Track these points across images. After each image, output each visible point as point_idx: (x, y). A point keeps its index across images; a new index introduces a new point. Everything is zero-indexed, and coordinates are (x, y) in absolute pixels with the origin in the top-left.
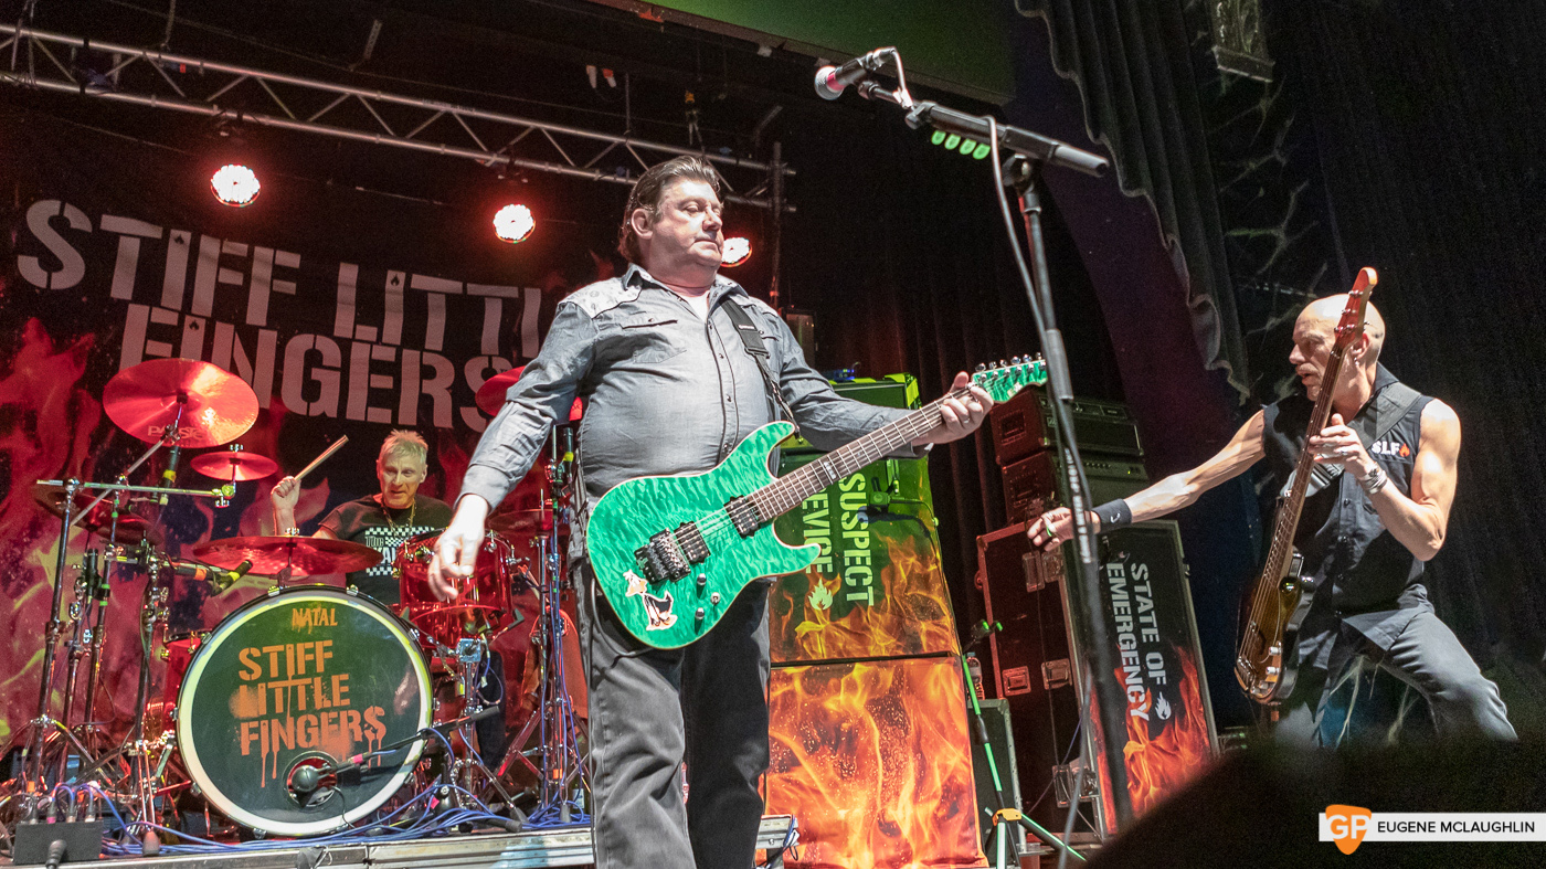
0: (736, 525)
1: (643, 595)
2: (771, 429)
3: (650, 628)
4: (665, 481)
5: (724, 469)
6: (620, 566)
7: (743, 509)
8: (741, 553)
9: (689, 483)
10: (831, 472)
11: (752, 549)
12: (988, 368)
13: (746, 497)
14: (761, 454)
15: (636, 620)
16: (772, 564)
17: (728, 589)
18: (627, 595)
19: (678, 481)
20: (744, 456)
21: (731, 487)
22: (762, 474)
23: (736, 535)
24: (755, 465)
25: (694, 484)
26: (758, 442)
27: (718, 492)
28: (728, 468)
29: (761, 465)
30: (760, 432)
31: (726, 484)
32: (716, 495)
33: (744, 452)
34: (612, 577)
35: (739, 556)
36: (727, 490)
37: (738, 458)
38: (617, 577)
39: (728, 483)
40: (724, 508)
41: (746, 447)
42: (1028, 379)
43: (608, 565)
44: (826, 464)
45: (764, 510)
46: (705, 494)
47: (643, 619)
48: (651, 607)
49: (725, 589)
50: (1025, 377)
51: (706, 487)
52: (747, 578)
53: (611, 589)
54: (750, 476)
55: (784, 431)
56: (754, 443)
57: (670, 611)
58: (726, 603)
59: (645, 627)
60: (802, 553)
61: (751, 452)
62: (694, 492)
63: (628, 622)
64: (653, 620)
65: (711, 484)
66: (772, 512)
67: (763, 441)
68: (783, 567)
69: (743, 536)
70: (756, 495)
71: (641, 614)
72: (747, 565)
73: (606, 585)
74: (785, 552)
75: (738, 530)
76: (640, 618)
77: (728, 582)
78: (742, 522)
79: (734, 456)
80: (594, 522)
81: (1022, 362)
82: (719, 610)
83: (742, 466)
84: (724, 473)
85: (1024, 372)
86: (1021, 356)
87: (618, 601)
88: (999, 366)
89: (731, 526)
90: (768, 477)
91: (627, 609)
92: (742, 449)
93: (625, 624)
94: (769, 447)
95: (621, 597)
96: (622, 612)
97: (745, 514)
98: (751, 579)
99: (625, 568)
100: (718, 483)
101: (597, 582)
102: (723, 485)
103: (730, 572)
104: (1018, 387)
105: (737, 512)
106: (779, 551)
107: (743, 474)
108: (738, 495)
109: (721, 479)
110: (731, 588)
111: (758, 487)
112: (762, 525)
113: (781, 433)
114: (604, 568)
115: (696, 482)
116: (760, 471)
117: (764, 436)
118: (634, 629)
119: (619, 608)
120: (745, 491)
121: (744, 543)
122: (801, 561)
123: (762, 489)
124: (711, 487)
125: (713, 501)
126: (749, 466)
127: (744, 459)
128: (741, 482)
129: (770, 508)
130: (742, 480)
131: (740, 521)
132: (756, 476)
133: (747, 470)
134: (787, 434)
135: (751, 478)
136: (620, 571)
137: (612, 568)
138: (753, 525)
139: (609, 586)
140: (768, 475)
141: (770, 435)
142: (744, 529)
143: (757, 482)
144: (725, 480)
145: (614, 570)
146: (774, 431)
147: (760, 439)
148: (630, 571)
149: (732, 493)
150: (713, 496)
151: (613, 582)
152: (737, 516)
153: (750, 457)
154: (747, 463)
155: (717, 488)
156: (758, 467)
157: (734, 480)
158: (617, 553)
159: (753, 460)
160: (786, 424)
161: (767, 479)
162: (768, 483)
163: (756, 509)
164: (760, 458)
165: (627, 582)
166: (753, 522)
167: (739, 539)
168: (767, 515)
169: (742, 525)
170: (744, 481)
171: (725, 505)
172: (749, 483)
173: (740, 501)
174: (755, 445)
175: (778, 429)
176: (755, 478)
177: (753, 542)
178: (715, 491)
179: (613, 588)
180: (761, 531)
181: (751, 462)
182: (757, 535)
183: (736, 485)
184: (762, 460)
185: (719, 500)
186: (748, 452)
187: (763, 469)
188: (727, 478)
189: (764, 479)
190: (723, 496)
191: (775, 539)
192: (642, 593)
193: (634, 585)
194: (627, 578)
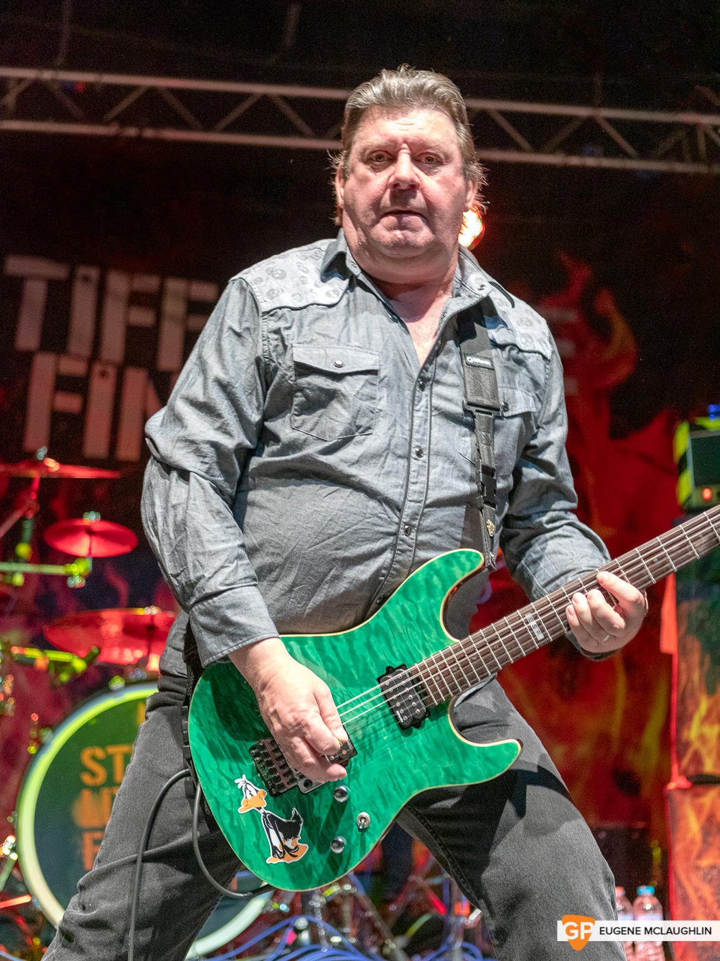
0: (393, 711)
1: (262, 811)
2: (447, 562)
3: (271, 860)
4: (293, 643)
5: (377, 625)
6: (231, 769)
7: (402, 688)
8: (401, 753)
9: (327, 645)
10: (536, 630)
11: (417, 747)
13: (409, 671)
14: (432, 601)
15: (252, 848)
16: (446, 770)
17: (381, 806)
18: (242, 810)
19: (311, 643)
20: (407, 605)
21: (387, 652)
22: (434, 634)
23: (394, 726)
24: (423, 618)
25: (334, 648)
26: (428, 582)
27: (369, 659)
28: (383, 623)
29: (433, 618)
30: (431, 567)
31: (379, 645)
32: (366, 664)
33: (408, 600)
34: (220, 783)
35: (399, 759)
36: (382, 657)
37: (398, 607)
38: (226, 783)
39: (384, 645)
40: (378, 686)
41: (410, 590)
43: (215, 767)
44: (529, 616)
45: (434, 689)
46: (350, 663)
47: (262, 847)
48: (272, 832)
49: (377, 807)
51: (352, 652)
52: (409, 792)
53: (217, 802)
54: (415, 635)
55: (468, 565)
56: (423, 583)
57: (299, 838)
58: (378, 827)
59: (265, 859)
60: (491, 755)
61: (418, 597)
62: (334, 658)
63: (241, 850)
64: (275, 848)
65: (359, 645)
66: (445, 692)
67: (435, 579)
68: (463, 776)
69: (405, 729)
70: (423, 668)
71: (258, 839)
72: (409, 772)
73: (211, 796)
74: (465, 751)
75: (396, 718)
76: (257, 846)
77: (382, 796)
78: (402, 706)
79: (393, 606)
80: (198, 701)
82: (367, 839)
83: (404, 620)
84: (378, 631)
87: (227, 821)
89: (387, 710)
90: (444, 637)
92: (404, 592)
94: (444, 590)
95: (231, 814)
96: (233, 837)
97: (406, 694)
98: (415, 793)
99: (237, 771)
100: (369, 646)
102: (375, 648)
103: (384, 781)
105: (395, 691)
106: (457, 749)
107: (406, 633)
108: (397, 664)
109: (373, 639)
110: (385, 805)
111: (427, 653)
112: (432, 714)
113: (463, 568)
114: (209, 771)
115: (339, 644)
116: (431, 627)
117: (437, 573)
118: (249, 862)
120: (408, 660)
122: (490, 766)
123: (432, 655)
124: (358, 653)
125: (361, 673)
126: (414, 619)
127: (408, 610)
128: (403, 645)
129: (442, 685)
130: (403, 641)
131: (398, 704)
132: (426, 635)
133: (411, 626)
134: (472, 569)
135: (417, 637)
136: (231, 777)
137: (220, 771)
138: (418, 710)
139: (216, 798)
140: (443, 632)
141: (447, 571)
142: (406, 717)
143: (427, 644)
144: (379, 641)
145: (223, 774)
146: (452, 565)
147: (432, 577)
148: (244, 776)
149: (390, 662)
150: (361, 666)
151: (221, 790)
152: (394, 697)
153: (416, 605)
154: (411, 615)
155: (367, 654)
156: (429, 621)
157: (393, 641)
158: (227, 750)
159: (420, 610)
160: (471, 553)
161: (441, 640)
162: (443, 646)
163: (423, 686)
164: (431, 608)
165: (239, 792)
166: (419, 706)
167: (398, 732)
168: (437, 696)
169: (402, 711)
170: (408, 643)
171: (379, 680)
172: (416, 646)
173: (400, 675)
174: (425, 586)
175: (459, 562)
176: (424, 638)
177: (419, 736)
178: (364, 658)
179: (221, 800)
180: (431, 720)
181: (418, 612)
182: (426, 726)
183: (395, 649)
184: (434, 610)
185: (370, 672)
186: (413, 598)
187: (437, 625)
188: (381, 638)
189: (437, 640)
190: (377, 665)
191: (452, 732)
192: (260, 808)
193: (249, 797)
194: (239, 787)
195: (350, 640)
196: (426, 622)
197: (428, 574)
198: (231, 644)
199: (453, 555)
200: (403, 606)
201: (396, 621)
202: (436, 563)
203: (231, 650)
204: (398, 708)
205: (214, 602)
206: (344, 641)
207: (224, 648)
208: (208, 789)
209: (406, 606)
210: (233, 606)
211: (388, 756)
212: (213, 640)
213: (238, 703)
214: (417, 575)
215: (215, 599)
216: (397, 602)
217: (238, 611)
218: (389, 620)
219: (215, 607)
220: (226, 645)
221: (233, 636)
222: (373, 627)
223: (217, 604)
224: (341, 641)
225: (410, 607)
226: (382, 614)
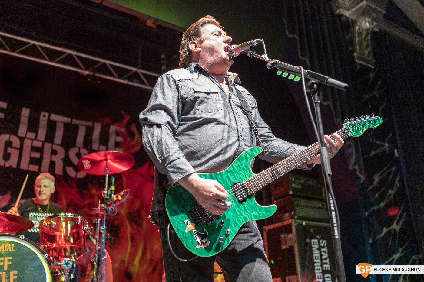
0: (236, 197)
1: (193, 231)
2: (251, 150)
3: (197, 247)
4: (202, 176)
5: (230, 170)
6: (182, 217)
7: (240, 189)
8: (239, 210)
9: (214, 177)
10: (281, 170)
11: (245, 207)
12: (350, 121)
13: (241, 184)
14: (247, 162)
15: (191, 243)
16: (254, 215)
17: (234, 227)
18: (186, 231)
21: (234, 178)
22: (248, 172)
23: (237, 201)
24: (245, 168)
27: (228, 181)
28: (232, 169)
29: (248, 168)
30: (246, 152)
32: (227, 182)
33: (240, 162)
34: (178, 222)
35: (239, 211)
36: (232, 180)
37: (237, 164)
38: (181, 222)
39: (232, 176)
40: (231, 189)
41: (240, 159)
42: (369, 125)
44: (278, 166)
45: (250, 189)
46: (222, 181)
47: (194, 243)
48: (197, 237)
49: (232, 227)
50: (368, 125)
51: (222, 178)
52: (243, 222)
53: (178, 228)
54: (242, 173)
55: (258, 151)
56: (244, 157)
57: (207, 238)
58: (233, 234)
59: (195, 247)
61: (243, 161)
63: (187, 244)
64: (198, 243)
65: (224, 176)
66: (254, 190)
67: (248, 156)
68: (260, 216)
69: (240, 202)
70: (246, 182)
71: (193, 240)
72: (243, 216)
73: (175, 227)
74: (260, 209)
75: (238, 199)
77: (234, 224)
78: (240, 195)
80: (169, 196)
81: (366, 118)
82: (229, 237)
83: (239, 168)
84: (230, 172)
85: (367, 123)
86: (365, 115)
87: (181, 235)
88: (355, 120)
90: (252, 173)
91: (186, 239)
93: (185, 245)
94: (251, 159)
95: (183, 232)
96: (184, 240)
97: (241, 191)
99: (184, 218)
100: (228, 176)
101: (171, 226)
102: (230, 177)
103: (234, 219)
104: (365, 129)
105: (237, 190)
106: (257, 208)
107: (239, 172)
108: (237, 182)
109: (229, 174)
110: (235, 227)
111: (246, 178)
112: (249, 197)
113: (256, 152)
114: (174, 218)
115: (217, 176)
116: (247, 170)
117: (249, 154)
119: (182, 238)
120: (240, 180)
121: (241, 206)
122: (268, 213)
123: (249, 179)
124: (224, 179)
125: (225, 185)
126: (242, 168)
127: (240, 165)
128: (239, 176)
129: (253, 188)
130: (239, 175)
131: (239, 194)
132: (246, 173)
133: (241, 170)
134: (259, 152)
135: (243, 174)
136: (182, 220)
137: (178, 218)
138: (245, 196)
139: (177, 227)
140: (251, 172)
141: (251, 153)
142: (241, 198)
143: (246, 176)
144: (231, 175)
145: (179, 219)
146: (253, 151)
147: (247, 155)
148: (187, 219)
149: (235, 181)
150: (225, 183)
151: (179, 224)
152: (237, 192)
153: (242, 164)
154: (241, 167)
155: (227, 179)
156: (247, 168)
157: (235, 175)
158: (181, 211)
159: (244, 165)
160: (259, 148)
161: (251, 174)
162: (251, 176)
163: (246, 188)
164: (247, 164)
165: (185, 225)
166: (245, 195)
167: (238, 203)
168: (251, 191)
169: (240, 196)
170: (240, 175)
171: (231, 187)
172: (243, 176)
173: (239, 185)
174: (245, 158)
175: (255, 151)
176: (245, 174)
177: (245, 204)
178: (226, 180)
179: (179, 228)
180: (249, 199)
181: (243, 166)
182: (247, 201)
183: (236, 177)
184: (248, 165)
185: (228, 184)
186: (241, 161)
187: (249, 170)
188: (232, 174)
189: (250, 174)
190: (230, 182)
191: (255, 203)
192: (193, 230)
193: (189, 226)
194: (185, 223)
195: (221, 174)
196: (246, 169)
197: (246, 154)
198: (181, 176)
199: (253, 148)
200: (238, 164)
201: (236, 168)
202: (248, 151)
203: (181, 178)
204: (238, 195)
205: (174, 163)
206: (219, 175)
207: (178, 177)
208: (174, 224)
209: (239, 164)
210: (180, 164)
211: (235, 211)
212: (174, 176)
213: (184, 195)
214: (242, 154)
215: (174, 162)
216: (236, 163)
217: (182, 165)
218: (234, 168)
219: (174, 165)
220: (179, 176)
221: (181, 173)
222: (229, 170)
223: (175, 163)
224: (218, 175)
225: (240, 164)
226: (231, 166)
